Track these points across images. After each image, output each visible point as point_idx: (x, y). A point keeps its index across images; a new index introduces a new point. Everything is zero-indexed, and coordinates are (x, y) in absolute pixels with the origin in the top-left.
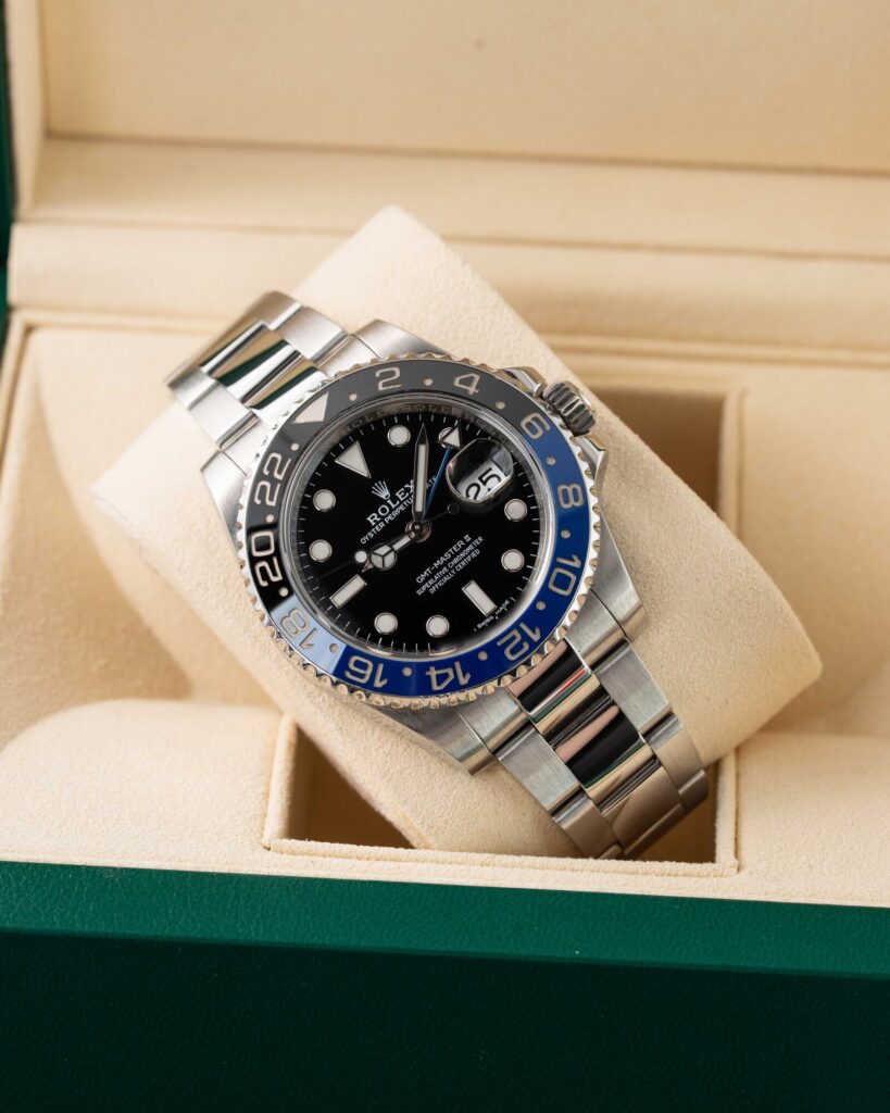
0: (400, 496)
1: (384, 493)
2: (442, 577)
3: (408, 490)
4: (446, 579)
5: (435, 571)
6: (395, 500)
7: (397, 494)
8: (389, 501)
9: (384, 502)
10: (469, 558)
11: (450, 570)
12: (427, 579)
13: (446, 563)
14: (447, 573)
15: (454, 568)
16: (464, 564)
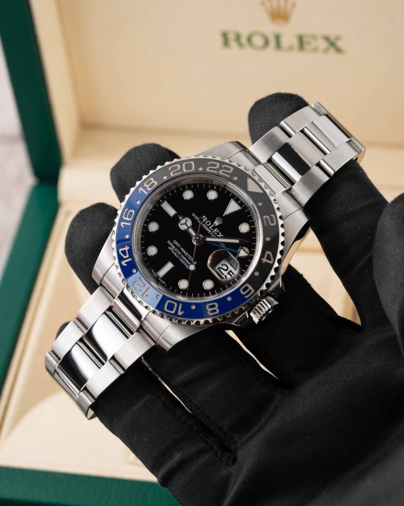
0: (215, 230)
1: (216, 223)
2: (176, 252)
3: (218, 234)
4: (175, 254)
5: (179, 249)
6: (214, 228)
7: (216, 229)
8: (213, 225)
9: (212, 223)
10: (185, 264)
11: (180, 256)
12: (175, 245)
13: (183, 253)
14: (178, 254)
15: (180, 257)
16: (183, 262)
